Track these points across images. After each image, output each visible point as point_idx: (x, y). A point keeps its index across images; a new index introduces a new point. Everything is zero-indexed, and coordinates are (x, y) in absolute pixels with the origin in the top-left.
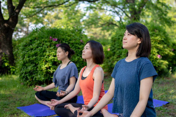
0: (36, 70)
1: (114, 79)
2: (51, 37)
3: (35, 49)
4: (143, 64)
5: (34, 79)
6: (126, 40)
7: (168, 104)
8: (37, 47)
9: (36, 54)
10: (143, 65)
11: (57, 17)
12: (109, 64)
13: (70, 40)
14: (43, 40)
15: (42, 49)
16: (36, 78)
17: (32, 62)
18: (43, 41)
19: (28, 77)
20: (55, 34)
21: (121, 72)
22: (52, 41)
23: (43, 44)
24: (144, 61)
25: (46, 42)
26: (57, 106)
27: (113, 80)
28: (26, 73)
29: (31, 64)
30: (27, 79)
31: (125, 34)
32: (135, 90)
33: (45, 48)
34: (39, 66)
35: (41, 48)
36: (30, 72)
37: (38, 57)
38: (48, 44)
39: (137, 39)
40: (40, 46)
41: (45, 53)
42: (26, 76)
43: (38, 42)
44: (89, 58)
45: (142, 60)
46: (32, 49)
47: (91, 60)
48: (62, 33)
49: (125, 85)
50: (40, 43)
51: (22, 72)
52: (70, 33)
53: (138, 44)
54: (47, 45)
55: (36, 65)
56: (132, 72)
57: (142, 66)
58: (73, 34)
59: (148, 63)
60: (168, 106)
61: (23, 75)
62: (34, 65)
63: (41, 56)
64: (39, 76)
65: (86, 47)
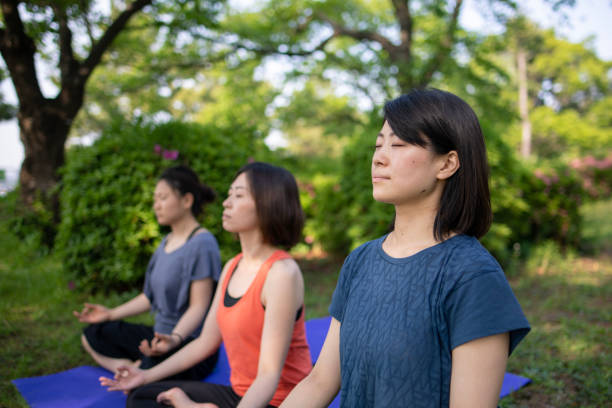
0: (111, 247)
1: (339, 324)
2: (157, 148)
3: (110, 182)
4: (463, 273)
5: (103, 274)
6: (386, 165)
7: (526, 389)
8: (116, 177)
9: (110, 199)
10: (465, 278)
11: (207, 98)
12: (338, 229)
13: (217, 158)
14: (134, 154)
15: (129, 183)
16: (108, 273)
17: (98, 222)
18: (136, 159)
19: (88, 268)
20: (170, 138)
21: (367, 301)
22: (160, 160)
23: (134, 169)
24: (468, 262)
25: (143, 161)
26: (134, 394)
27: (335, 326)
28: (80, 255)
29: (98, 226)
30: (83, 273)
31: (379, 141)
32: (427, 390)
33: (139, 179)
34: (118, 234)
35: (127, 179)
36: (91, 251)
37: (118, 206)
38: (150, 167)
39: (433, 160)
40: (125, 174)
41: (136, 197)
42: (82, 265)
43: (120, 161)
44: (248, 230)
45: (457, 254)
46: (99, 183)
47: (256, 236)
48: (194, 137)
49: (385, 367)
50: (125, 165)
51: (68, 251)
52: (220, 138)
53: (438, 180)
54: (144, 171)
55: (110, 232)
56: (414, 306)
57: (456, 283)
58: (227, 141)
59: (488, 272)
60: (528, 398)
61: (72, 261)
62: (104, 230)
63: (126, 204)
64: (118, 266)
65: (237, 188)
